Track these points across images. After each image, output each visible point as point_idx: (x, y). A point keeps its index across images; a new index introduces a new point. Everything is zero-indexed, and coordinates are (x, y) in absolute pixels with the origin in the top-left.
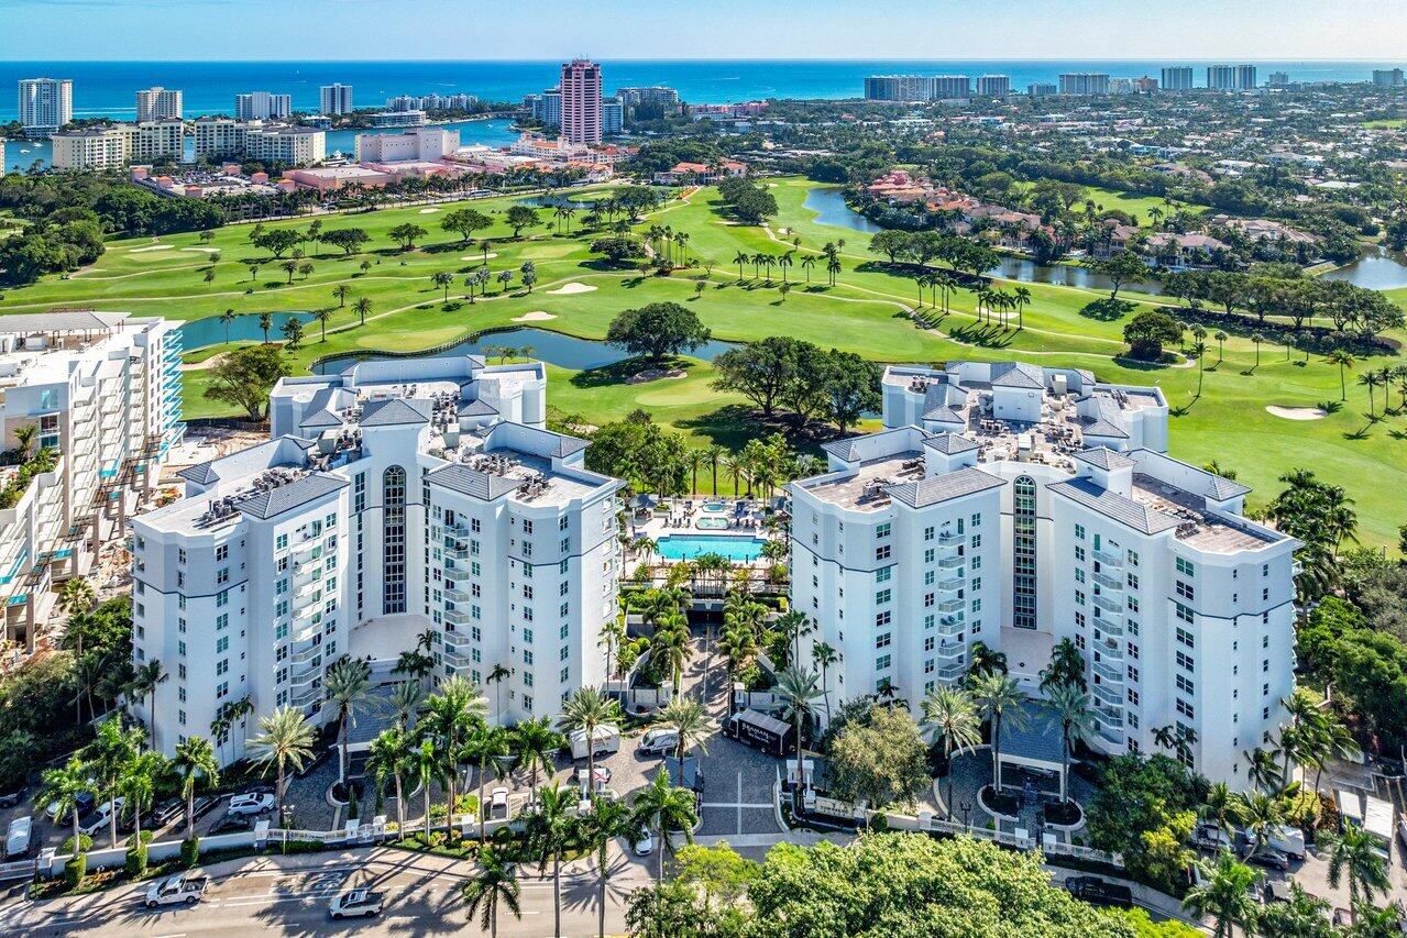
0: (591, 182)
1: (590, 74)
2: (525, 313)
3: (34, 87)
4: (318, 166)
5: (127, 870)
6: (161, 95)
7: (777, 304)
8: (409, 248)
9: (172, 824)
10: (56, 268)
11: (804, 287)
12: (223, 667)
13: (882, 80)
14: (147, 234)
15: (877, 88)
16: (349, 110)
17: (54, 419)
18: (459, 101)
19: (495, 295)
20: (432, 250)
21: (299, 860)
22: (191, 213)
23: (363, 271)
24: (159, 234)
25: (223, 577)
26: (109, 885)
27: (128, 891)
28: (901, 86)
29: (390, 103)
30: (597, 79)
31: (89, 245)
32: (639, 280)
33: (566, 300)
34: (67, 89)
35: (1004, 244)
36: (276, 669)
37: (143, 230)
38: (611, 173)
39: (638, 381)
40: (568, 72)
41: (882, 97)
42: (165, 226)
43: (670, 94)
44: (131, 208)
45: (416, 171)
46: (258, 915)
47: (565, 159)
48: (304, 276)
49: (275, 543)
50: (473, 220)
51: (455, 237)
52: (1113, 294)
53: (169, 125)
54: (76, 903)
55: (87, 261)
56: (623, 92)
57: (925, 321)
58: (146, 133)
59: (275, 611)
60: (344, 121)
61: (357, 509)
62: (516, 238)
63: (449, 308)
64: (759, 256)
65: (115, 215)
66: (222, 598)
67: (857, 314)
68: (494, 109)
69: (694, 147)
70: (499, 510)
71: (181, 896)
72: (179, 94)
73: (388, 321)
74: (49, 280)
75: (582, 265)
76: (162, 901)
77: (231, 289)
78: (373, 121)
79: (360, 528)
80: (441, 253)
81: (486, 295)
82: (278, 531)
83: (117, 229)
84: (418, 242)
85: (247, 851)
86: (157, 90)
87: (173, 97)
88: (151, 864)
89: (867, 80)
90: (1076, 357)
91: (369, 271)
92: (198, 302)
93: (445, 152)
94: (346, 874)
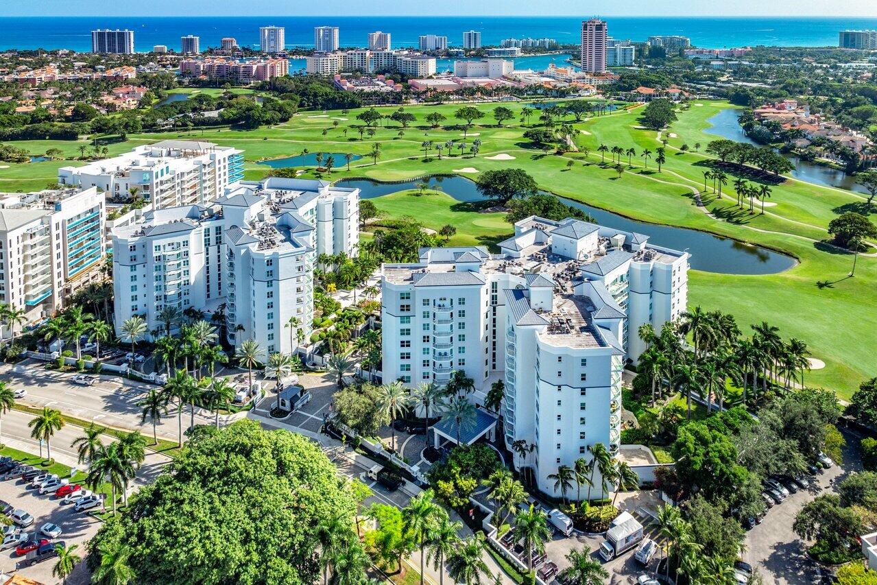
0: (580, 96)
1: (599, 27)
2: (462, 167)
3: (322, 31)
4: (431, 77)
5: (76, 368)
6: (380, 35)
7: (613, 179)
8: (436, 126)
9: (106, 357)
10: (268, 123)
11: (639, 170)
12: (134, 298)
13: (853, 34)
14: (322, 109)
15: (849, 40)
16: (479, 46)
17: (148, 186)
18: (544, 42)
19: (455, 156)
20: (447, 128)
21: (131, 383)
22: (344, 100)
23: (400, 136)
24: (328, 109)
25: (133, 259)
26: (69, 371)
27: (73, 376)
28: (870, 38)
29: (503, 42)
30: (604, 31)
31: (285, 112)
32: (542, 156)
33: (491, 163)
34: (336, 31)
35: (827, 157)
36: (155, 304)
37: (320, 107)
38: (595, 91)
39: (488, 212)
40: (585, 27)
41: (853, 46)
42: (330, 105)
43: (684, 41)
44: (315, 95)
45: (474, 83)
46: (103, 397)
47: (570, 81)
48: (370, 136)
49: (154, 248)
50: (471, 113)
51: (464, 122)
52: (869, 200)
53: (360, 52)
54: (54, 373)
55: (284, 120)
56: (651, 39)
57: (700, 201)
58: (350, 56)
59: (155, 279)
60: (472, 52)
61: (217, 243)
62: (499, 126)
63: (425, 161)
64: (615, 148)
65: (308, 98)
66: (133, 268)
67: (659, 191)
68: (564, 47)
69: (653, 77)
70: (243, 251)
71: (83, 382)
72: (389, 35)
73: (390, 165)
74: (263, 128)
75: (517, 144)
76: (77, 381)
77: (333, 140)
78: (489, 53)
79: (219, 252)
80: (452, 131)
81: (450, 156)
82: (155, 243)
83: (308, 105)
84: (442, 124)
85: (116, 373)
86: (379, 33)
87: (386, 36)
88: (85, 368)
89: (841, 33)
90: (787, 237)
91: (403, 137)
92: (316, 145)
93: (504, 72)
94: (142, 392)
